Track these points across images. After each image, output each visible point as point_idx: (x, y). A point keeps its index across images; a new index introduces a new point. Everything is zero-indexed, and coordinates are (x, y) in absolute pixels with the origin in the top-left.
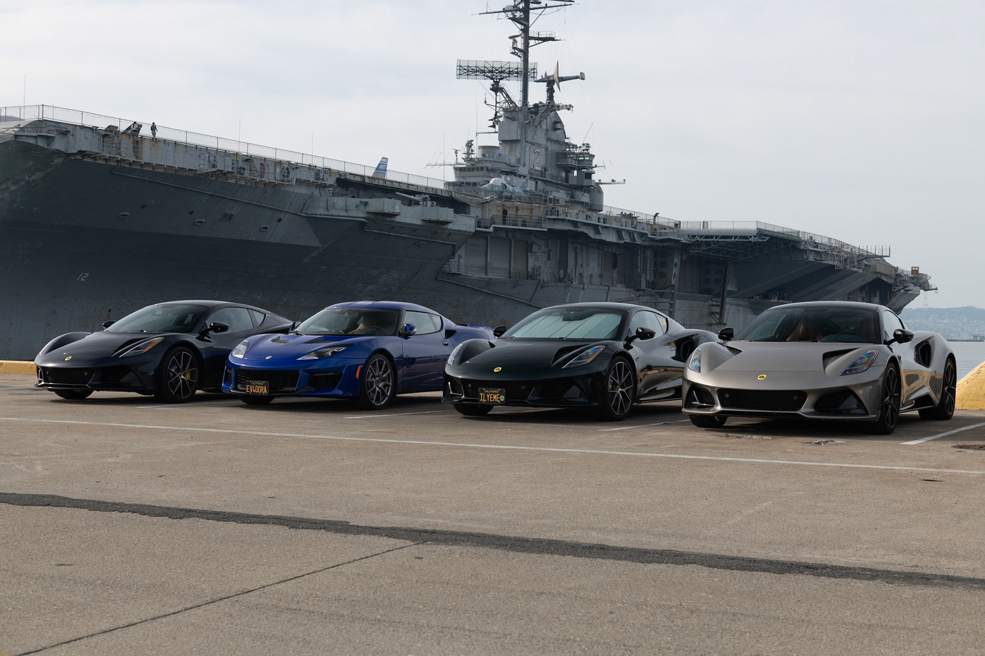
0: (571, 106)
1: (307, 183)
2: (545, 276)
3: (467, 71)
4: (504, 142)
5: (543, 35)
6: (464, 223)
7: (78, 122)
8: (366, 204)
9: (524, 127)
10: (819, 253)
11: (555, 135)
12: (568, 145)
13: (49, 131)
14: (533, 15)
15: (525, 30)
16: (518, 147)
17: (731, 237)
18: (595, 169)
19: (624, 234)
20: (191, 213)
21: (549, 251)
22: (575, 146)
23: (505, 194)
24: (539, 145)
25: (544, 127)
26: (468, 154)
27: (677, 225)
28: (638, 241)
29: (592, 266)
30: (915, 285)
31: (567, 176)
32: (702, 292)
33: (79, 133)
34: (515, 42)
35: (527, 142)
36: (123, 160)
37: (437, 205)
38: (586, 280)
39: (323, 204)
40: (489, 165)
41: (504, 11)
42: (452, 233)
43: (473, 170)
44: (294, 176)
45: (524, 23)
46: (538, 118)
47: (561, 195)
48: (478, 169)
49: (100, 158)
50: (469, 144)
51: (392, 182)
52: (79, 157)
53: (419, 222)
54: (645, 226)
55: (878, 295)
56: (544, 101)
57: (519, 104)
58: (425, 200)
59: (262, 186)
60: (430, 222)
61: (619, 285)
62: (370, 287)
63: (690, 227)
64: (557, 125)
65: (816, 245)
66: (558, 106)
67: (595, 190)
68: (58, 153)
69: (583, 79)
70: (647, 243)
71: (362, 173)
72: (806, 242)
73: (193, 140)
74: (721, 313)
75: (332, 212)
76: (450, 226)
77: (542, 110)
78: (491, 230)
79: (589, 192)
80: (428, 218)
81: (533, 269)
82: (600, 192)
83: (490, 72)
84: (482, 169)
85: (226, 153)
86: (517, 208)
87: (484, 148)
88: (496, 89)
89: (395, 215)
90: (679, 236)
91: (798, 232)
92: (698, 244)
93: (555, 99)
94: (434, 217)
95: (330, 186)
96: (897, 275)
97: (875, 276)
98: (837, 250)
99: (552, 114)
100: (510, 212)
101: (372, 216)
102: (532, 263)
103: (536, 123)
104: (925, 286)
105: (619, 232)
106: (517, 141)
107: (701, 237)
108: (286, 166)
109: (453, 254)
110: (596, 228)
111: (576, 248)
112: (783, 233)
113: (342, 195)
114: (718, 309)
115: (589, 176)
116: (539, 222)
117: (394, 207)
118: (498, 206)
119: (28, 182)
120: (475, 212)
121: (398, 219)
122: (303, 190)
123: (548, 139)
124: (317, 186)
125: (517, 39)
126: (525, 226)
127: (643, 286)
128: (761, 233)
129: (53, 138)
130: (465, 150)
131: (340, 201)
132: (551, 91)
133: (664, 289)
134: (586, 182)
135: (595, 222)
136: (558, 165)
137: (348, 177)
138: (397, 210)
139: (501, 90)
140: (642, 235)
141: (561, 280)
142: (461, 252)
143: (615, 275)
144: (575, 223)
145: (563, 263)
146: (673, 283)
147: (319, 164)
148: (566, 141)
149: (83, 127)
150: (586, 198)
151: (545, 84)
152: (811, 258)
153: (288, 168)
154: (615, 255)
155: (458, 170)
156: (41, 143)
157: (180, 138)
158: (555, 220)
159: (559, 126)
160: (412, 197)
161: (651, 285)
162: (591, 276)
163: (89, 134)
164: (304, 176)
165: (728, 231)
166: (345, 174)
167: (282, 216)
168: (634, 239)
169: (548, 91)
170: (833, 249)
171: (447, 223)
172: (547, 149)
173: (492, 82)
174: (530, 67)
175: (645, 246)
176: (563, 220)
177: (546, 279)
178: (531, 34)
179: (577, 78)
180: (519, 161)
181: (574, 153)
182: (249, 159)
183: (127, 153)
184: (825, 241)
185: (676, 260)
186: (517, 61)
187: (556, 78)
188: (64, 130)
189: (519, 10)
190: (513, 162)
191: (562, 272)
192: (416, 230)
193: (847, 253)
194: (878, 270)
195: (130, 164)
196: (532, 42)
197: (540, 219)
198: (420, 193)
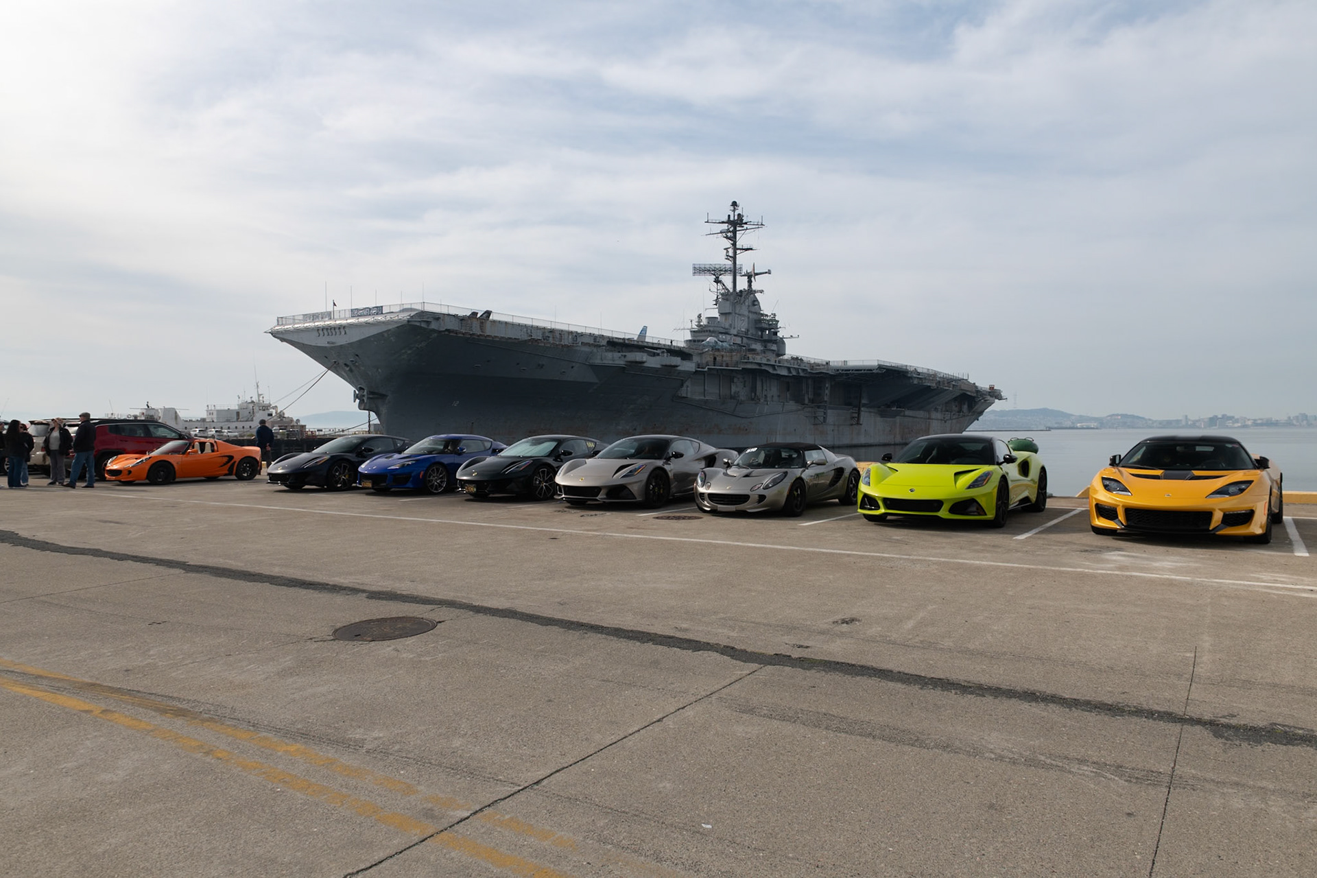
0: (763, 291)
1: (589, 345)
2: (742, 397)
3: (700, 270)
4: (721, 314)
5: (745, 247)
6: (688, 366)
7: (446, 312)
8: (625, 356)
9: (734, 305)
10: (921, 378)
11: (754, 309)
12: (762, 315)
13: (428, 318)
14: (738, 235)
15: (734, 244)
16: (730, 317)
17: (861, 370)
18: (779, 330)
19: (792, 369)
20: (518, 364)
21: (745, 381)
22: (767, 315)
23: (717, 347)
24: (744, 315)
25: (747, 304)
26: (699, 322)
27: (828, 363)
28: (802, 374)
29: (773, 390)
30: (991, 396)
31: (762, 334)
32: (846, 404)
33: (446, 317)
34: (728, 252)
35: (736, 314)
36: (473, 334)
37: (671, 355)
38: (768, 399)
39: (599, 357)
40: (712, 329)
41: (721, 232)
42: (680, 372)
43: (702, 332)
44: (580, 340)
45: (733, 239)
46: (743, 299)
47: (758, 347)
48: (704, 331)
49: (461, 333)
50: (699, 316)
51: (647, 343)
52: (447, 333)
53: (659, 366)
54: (807, 365)
55: (966, 403)
56: (746, 288)
57: (731, 290)
58: (663, 352)
59: (560, 347)
60: (666, 366)
61: (791, 402)
62: (632, 406)
63: (836, 364)
64: (755, 302)
65: (919, 374)
66: (755, 291)
67: (781, 343)
68: (434, 330)
69: (770, 274)
70: (807, 375)
71: (622, 337)
72: (912, 372)
73: (517, 321)
74: (859, 418)
75: (606, 362)
76: (679, 368)
77: (744, 294)
78: (706, 369)
79: (776, 343)
80: (664, 364)
81: (735, 393)
82: (784, 343)
83: (713, 271)
84: (707, 331)
85: (537, 328)
86: (723, 356)
87: (709, 318)
88: (717, 281)
89: (644, 362)
90: (828, 370)
91: (907, 366)
92: (841, 375)
93: (752, 287)
94: (668, 363)
95: (603, 346)
96: (978, 392)
97: (961, 392)
98: (933, 376)
99: (752, 295)
100: (717, 359)
101: (629, 364)
102: (734, 389)
103: (742, 302)
104: (999, 397)
105: (789, 369)
106: (730, 313)
107: (843, 370)
108: (575, 334)
109: (682, 385)
110: (773, 366)
111: (762, 380)
112: (897, 367)
113: (612, 351)
114: (856, 415)
115: (776, 334)
116: (736, 364)
117: (642, 358)
118: (710, 355)
119: (418, 348)
120: (696, 359)
121: (645, 365)
122: (586, 349)
123: (749, 312)
124: (595, 346)
125: (729, 250)
126: (727, 366)
127: (806, 402)
128: (880, 367)
129: (431, 322)
130: (697, 320)
131: (609, 355)
132: (750, 282)
133: (821, 403)
134: (774, 338)
135: (773, 363)
136: (756, 328)
137: (615, 340)
138: (644, 359)
139: (720, 282)
140: (804, 370)
141: (753, 399)
142: (688, 383)
143: (788, 395)
144: (760, 364)
145: (754, 389)
146: (825, 399)
147: (596, 333)
148: (762, 312)
149: (449, 315)
150: (774, 347)
151: (747, 277)
152: (916, 382)
153: (576, 336)
154: (788, 383)
155: (693, 332)
156: (423, 325)
157: (509, 320)
158: (746, 362)
159: (756, 303)
160: (655, 351)
161: (812, 401)
162: (773, 396)
163: (453, 319)
164: (586, 340)
165: (861, 366)
166: (613, 338)
167: (574, 364)
168: (799, 373)
169: (748, 282)
170: (929, 375)
171: (677, 366)
172: (749, 318)
173: (714, 277)
174: (738, 267)
175: (806, 377)
176: (752, 363)
177: (743, 399)
178: (737, 247)
179: (766, 273)
180: (731, 325)
181: (765, 320)
182: (552, 331)
183: (476, 330)
184: (925, 371)
185: (827, 385)
186: (729, 263)
187: (753, 273)
188: (437, 317)
189: (730, 232)
190: (727, 326)
191: (753, 394)
192: (657, 371)
193: (940, 377)
194: (962, 388)
195: (478, 336)
196: (738, 252)
197: (737, 362)
198: (660, 348)
